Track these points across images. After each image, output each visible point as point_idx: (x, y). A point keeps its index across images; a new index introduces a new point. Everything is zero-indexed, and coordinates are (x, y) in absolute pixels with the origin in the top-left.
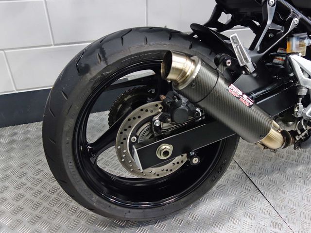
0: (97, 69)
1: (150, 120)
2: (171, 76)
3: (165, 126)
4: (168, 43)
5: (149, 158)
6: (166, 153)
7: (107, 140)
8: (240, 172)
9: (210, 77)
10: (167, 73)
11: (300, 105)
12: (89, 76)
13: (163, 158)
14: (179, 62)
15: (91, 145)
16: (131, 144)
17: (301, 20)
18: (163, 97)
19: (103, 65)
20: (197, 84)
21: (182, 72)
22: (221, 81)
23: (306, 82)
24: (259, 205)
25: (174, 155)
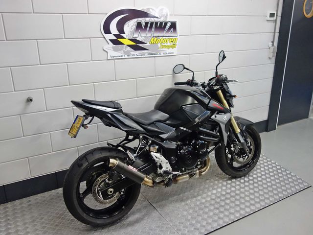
0: (85, 165)
1: (104, 180)
2: (110, 165)
3: (110, 182)
4: (108, 153)
5: (106, 196)
6: (111, 192)
7: (86, 193)
8: (148, 202)
9: (122, 164)
10: (109, 164)
11: (159, 169)
12: (82, 168)
13: (110, 194)
14: (112, 161)
15: (82, 194)
16: (98, 190)
17: (152, 141)
18: (108, 172)
19: (87, 163)
20: (118, 166)
21: (113, 163)
22: (125, 165)
23: (158, 161)
24: (155, 214)
25: (115, 192)
